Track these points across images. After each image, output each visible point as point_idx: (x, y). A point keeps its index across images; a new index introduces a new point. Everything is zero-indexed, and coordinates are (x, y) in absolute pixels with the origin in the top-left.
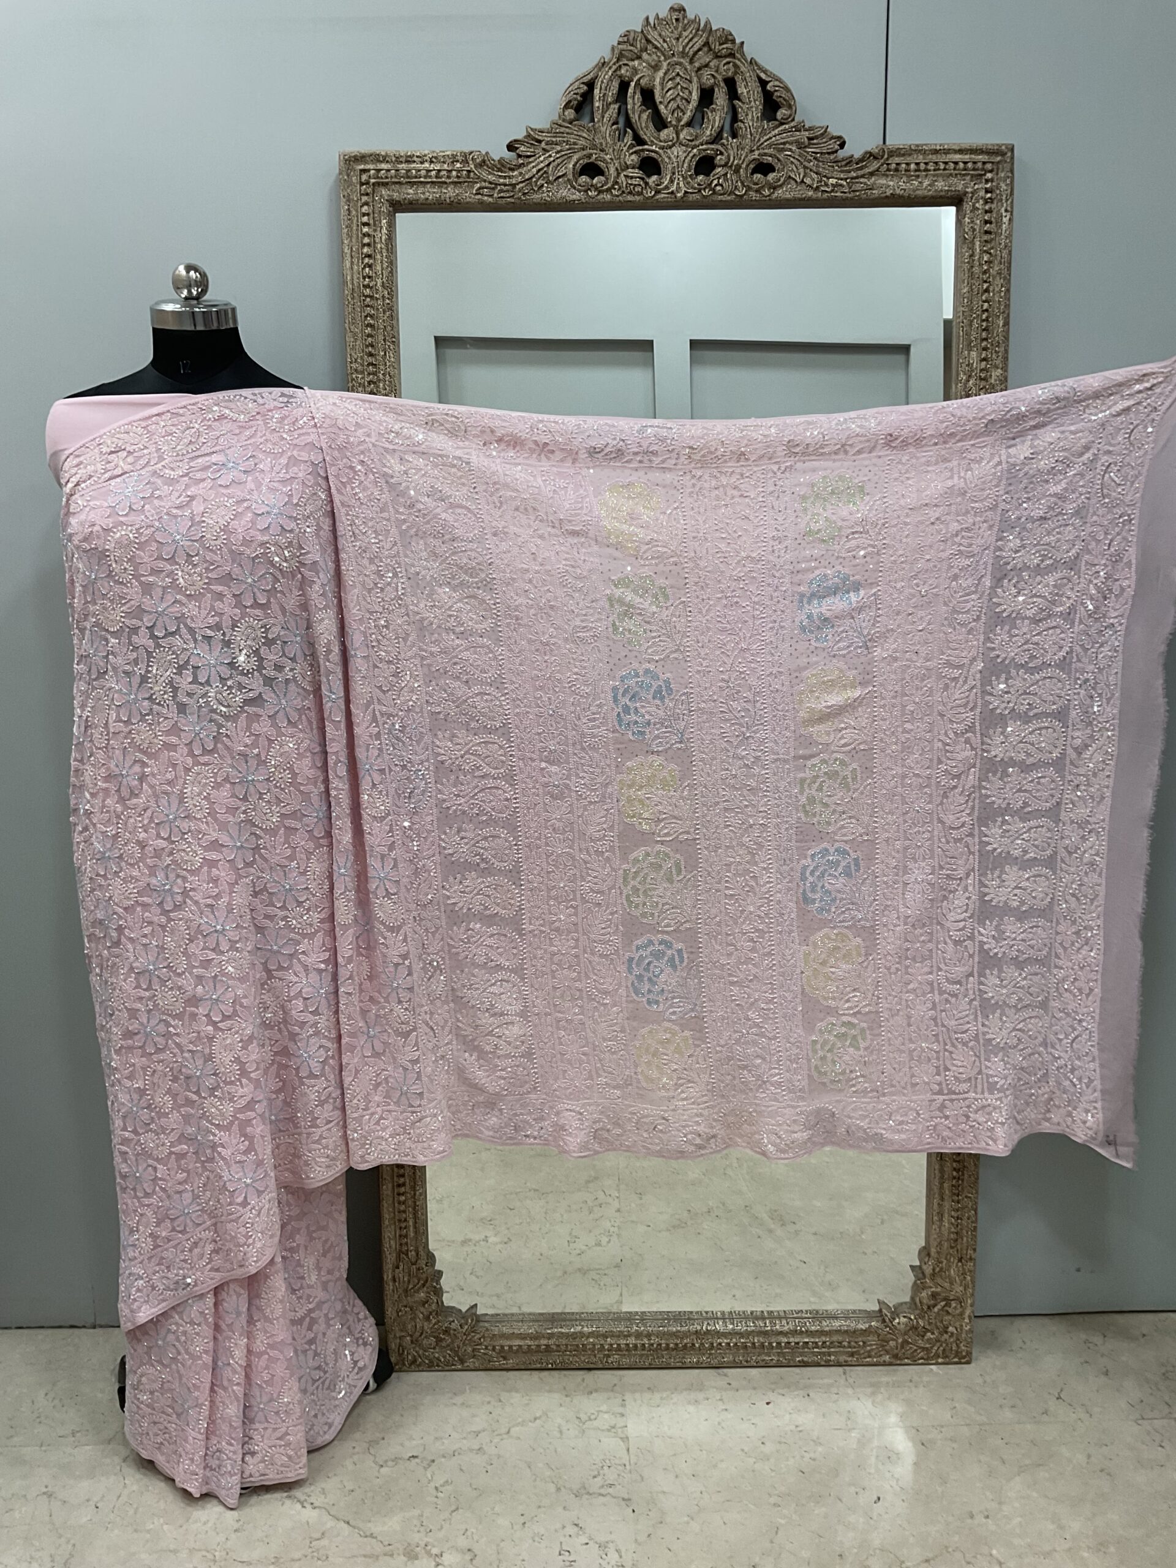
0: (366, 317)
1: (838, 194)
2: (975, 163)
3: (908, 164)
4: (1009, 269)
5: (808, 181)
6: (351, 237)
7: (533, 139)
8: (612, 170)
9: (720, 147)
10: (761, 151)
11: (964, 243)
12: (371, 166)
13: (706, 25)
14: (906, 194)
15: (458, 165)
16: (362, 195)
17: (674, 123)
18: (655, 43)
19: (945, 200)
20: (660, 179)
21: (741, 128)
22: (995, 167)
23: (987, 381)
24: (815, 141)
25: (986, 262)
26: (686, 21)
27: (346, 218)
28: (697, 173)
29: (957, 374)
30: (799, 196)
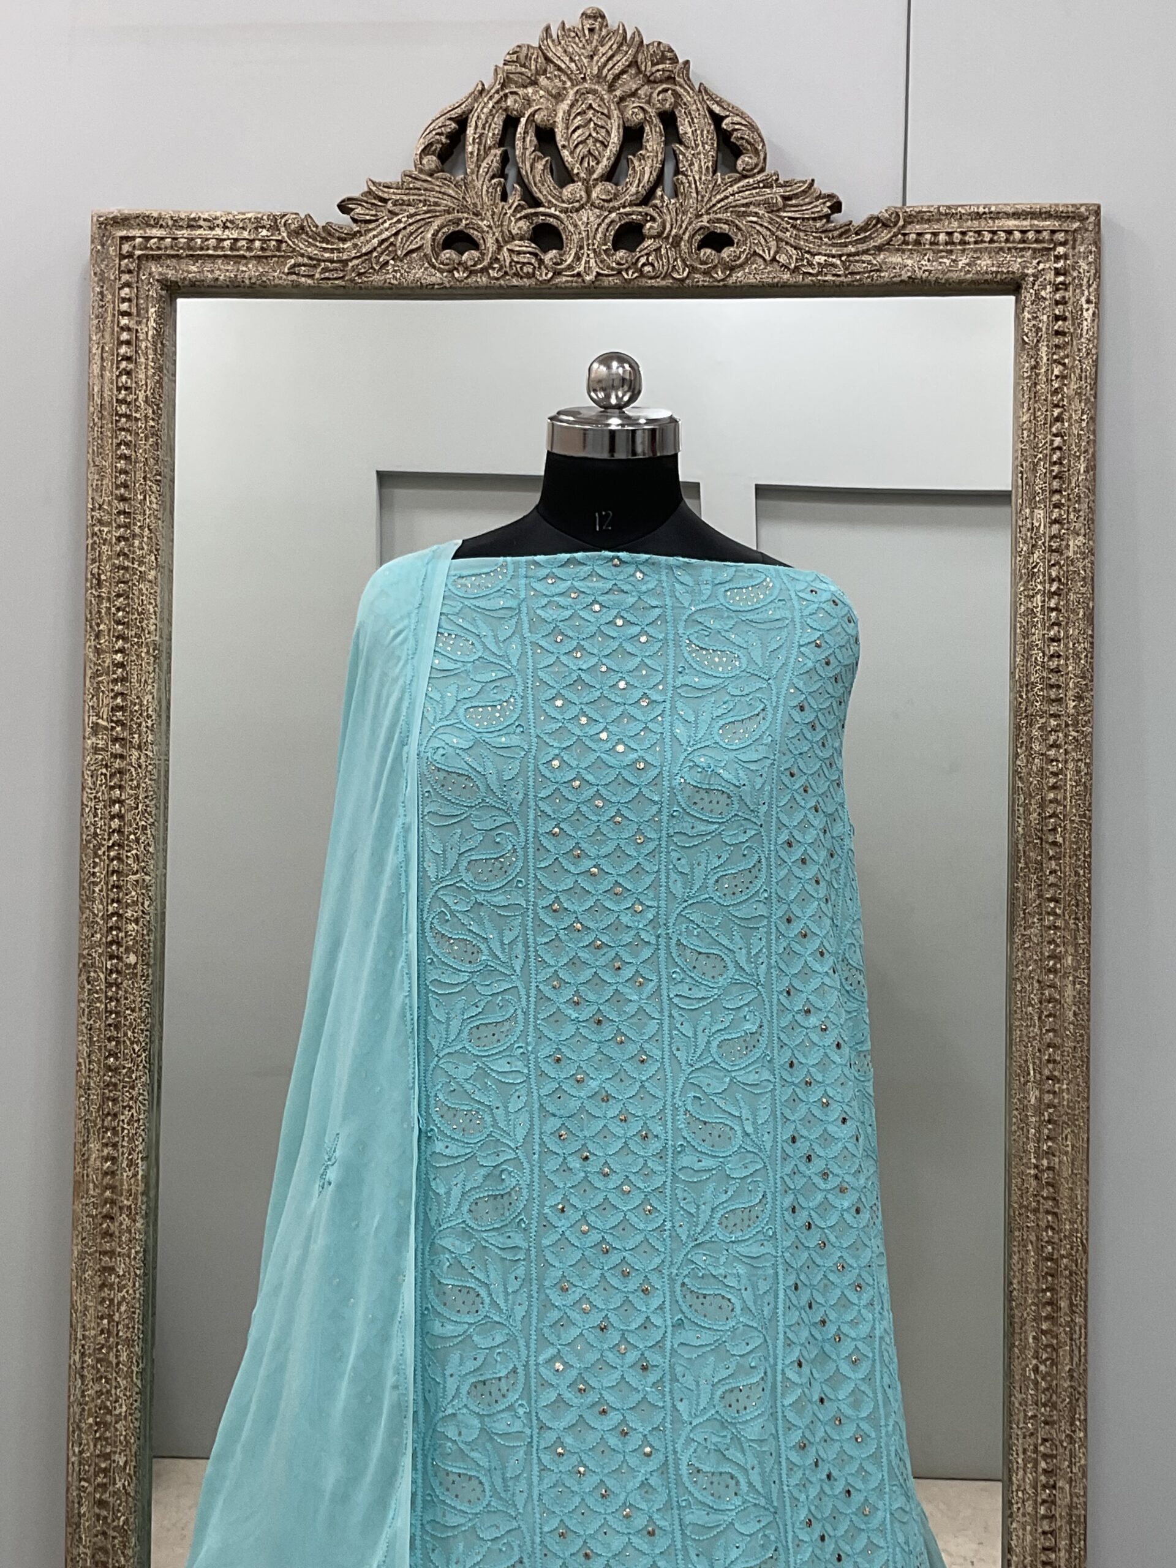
0: (119, 445)
1: (829, 278)
2: (1038, 232)
3: (935, 234)
4: (1095, 386)
5: (782, 258)
6: (104, 330)
7: (375, 197)
8: (490, 242)
9: (651, 211)
10: (712, 216)
11: (1023, 349)
12: (136, 233)
13: (633, 38)
14: (932, 278)
15: (264, 233)
16: (123, 272)
17: (582, 175)
18: (559, 62)
19: (995, 286)
20: (561, 255)
21: (682, 183)
22: (1070, 238)
23: (1062, 554)
24: (794, 202)
25: (1057, 377)
26: (604, 32)
27: (96, 304)
28: (616, 247)
29: (1016, 542)
30: (770, 280)
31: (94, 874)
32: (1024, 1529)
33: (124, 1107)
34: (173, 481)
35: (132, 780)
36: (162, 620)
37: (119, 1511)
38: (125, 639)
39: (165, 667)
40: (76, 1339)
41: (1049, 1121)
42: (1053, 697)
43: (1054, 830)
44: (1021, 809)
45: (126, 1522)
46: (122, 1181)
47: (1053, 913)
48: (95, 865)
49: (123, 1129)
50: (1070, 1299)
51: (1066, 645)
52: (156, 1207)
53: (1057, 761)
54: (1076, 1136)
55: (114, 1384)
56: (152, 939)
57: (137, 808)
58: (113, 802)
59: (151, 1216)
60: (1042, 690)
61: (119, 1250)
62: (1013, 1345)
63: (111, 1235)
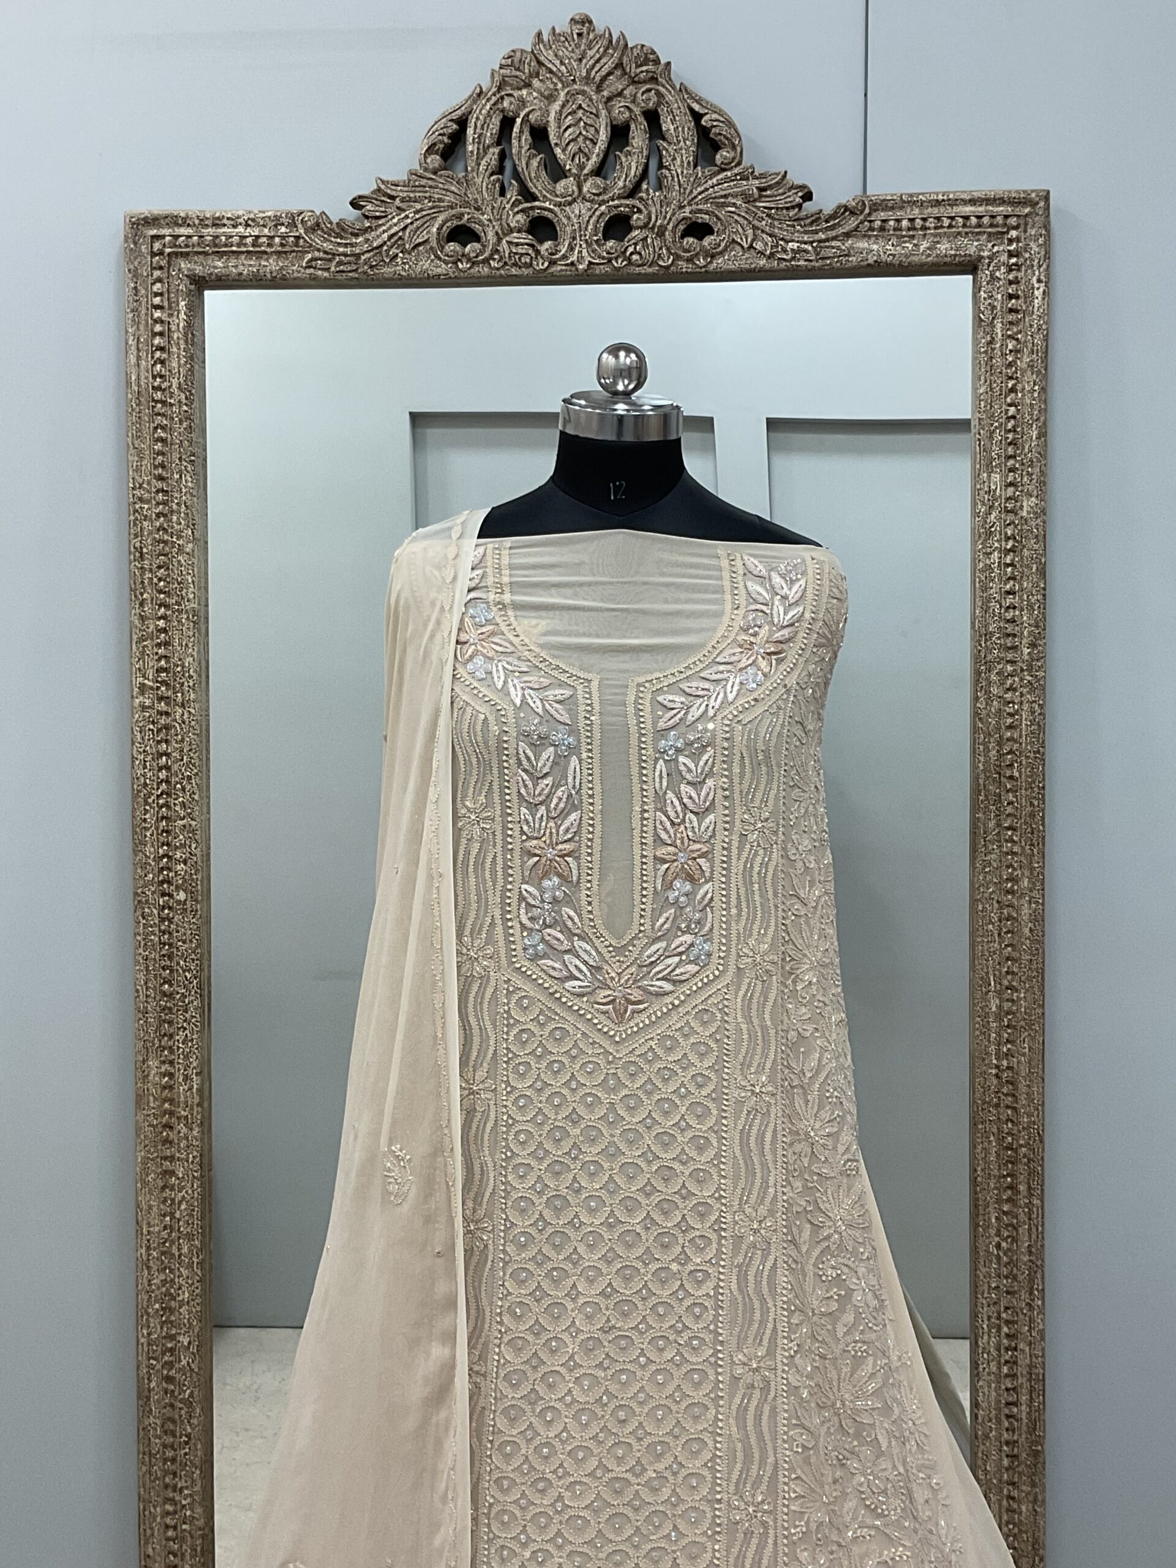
0: (156, 428)
1: (802, 263)
2: (993, 217)
3: (898, 221)
4: (1045, 359)
5: (759, 246)
6: (139, 323)
7: (384, 194)
8: (491, 235)
9: (637, 203)
10: (694, 207)
11: (980, 326)
12: (165, 231)
13: (618, 41)
14: (896, 260)
15: (283, 229)
16: (155, 268)
17: (574, 171)
18: (550, 66)
19: (954, 268)
20: (556, 246)
21: (666, 177)
22: (1022, 222)
23: (1016, 514)
24: (769, 192)
25: (1011, 351)
26: (591, 36)
27: (131, 299)
28: (607, 236)
29: (974, 505)
30: (747, 266)
31: (145, 820)
32: (990, 1387)
33: (179, 1029)
34: (205, 460)
35: (177, 735)
36: (199, 588)
37: (184, 1385)
38: (167, 607)
39: (203, 631)
40: (142, 1234)
41: (1008, 1026)
42: (1009, 645)
43: (1011, 765)
44: (981, 747)
45: (191, 1395)
46: (179, 1093)
47: (1013, 841)
48: (146, 812)
49: (179, 1048)
50: (1029, 1183)
51: (1021, 598)
52: (210, 1117)
53: (1014, 703)
54: (1033, 1039)
55: (177, 1274)
56: (200, 877)
57: (182, 760)
58: (160, 755)
59: (206, 1124)
60: (999, 638)
61: (178, 1155)
62: (977, 1225)
63: (171, 1142)
